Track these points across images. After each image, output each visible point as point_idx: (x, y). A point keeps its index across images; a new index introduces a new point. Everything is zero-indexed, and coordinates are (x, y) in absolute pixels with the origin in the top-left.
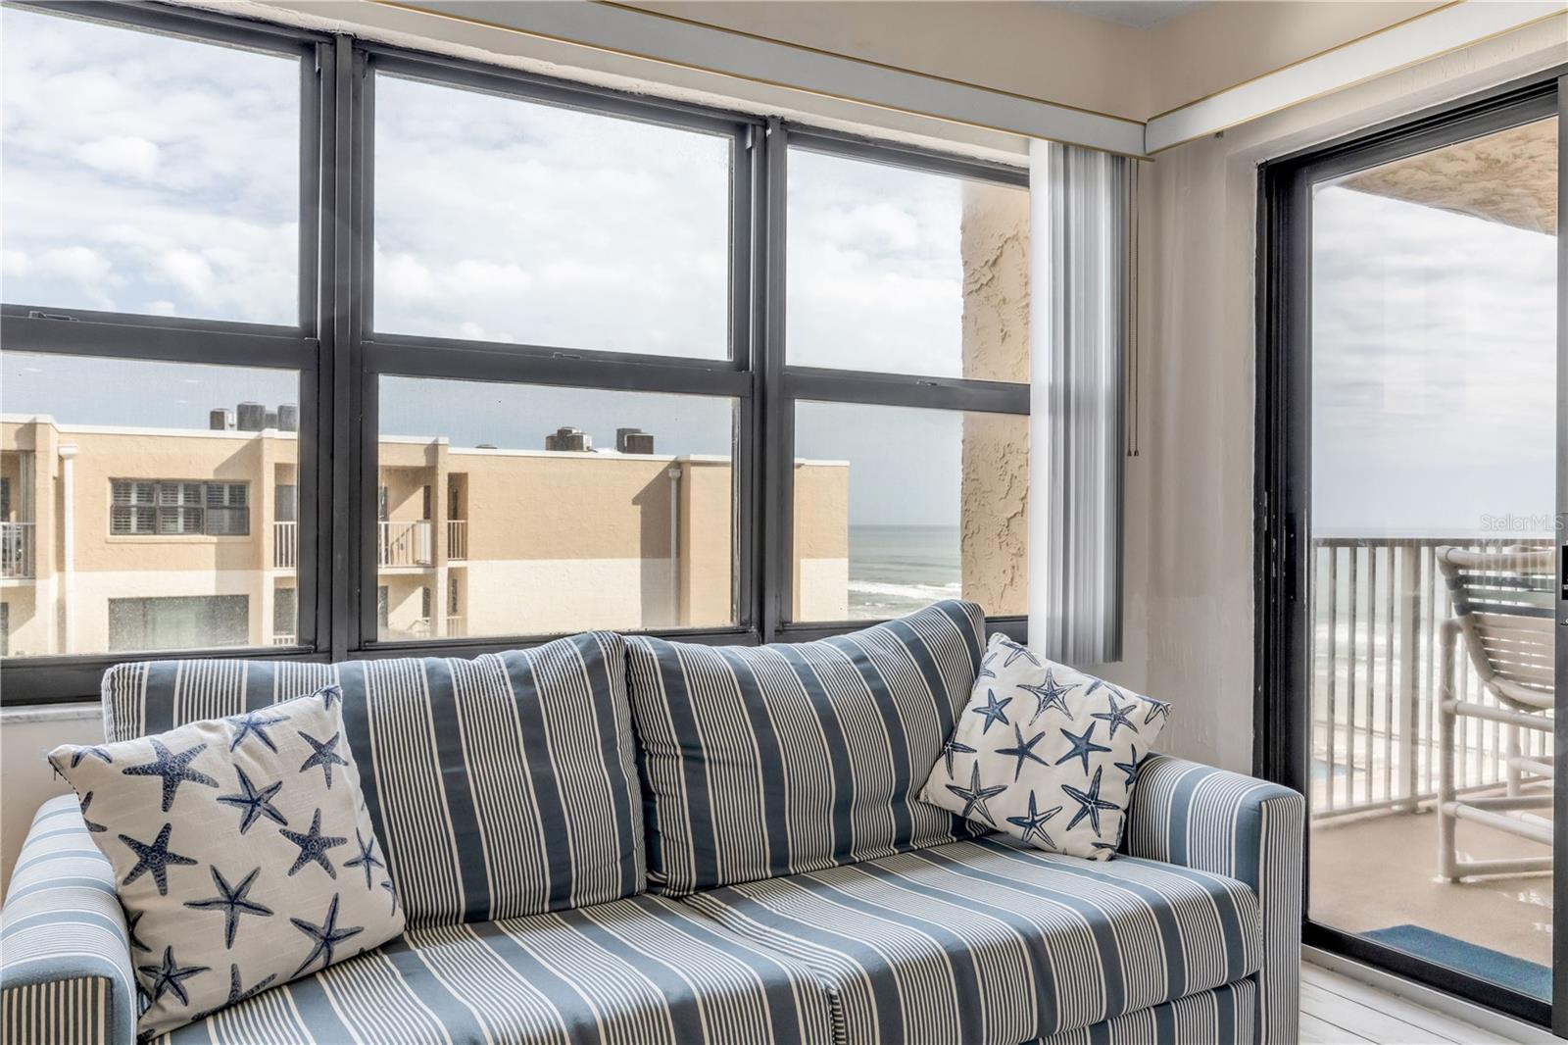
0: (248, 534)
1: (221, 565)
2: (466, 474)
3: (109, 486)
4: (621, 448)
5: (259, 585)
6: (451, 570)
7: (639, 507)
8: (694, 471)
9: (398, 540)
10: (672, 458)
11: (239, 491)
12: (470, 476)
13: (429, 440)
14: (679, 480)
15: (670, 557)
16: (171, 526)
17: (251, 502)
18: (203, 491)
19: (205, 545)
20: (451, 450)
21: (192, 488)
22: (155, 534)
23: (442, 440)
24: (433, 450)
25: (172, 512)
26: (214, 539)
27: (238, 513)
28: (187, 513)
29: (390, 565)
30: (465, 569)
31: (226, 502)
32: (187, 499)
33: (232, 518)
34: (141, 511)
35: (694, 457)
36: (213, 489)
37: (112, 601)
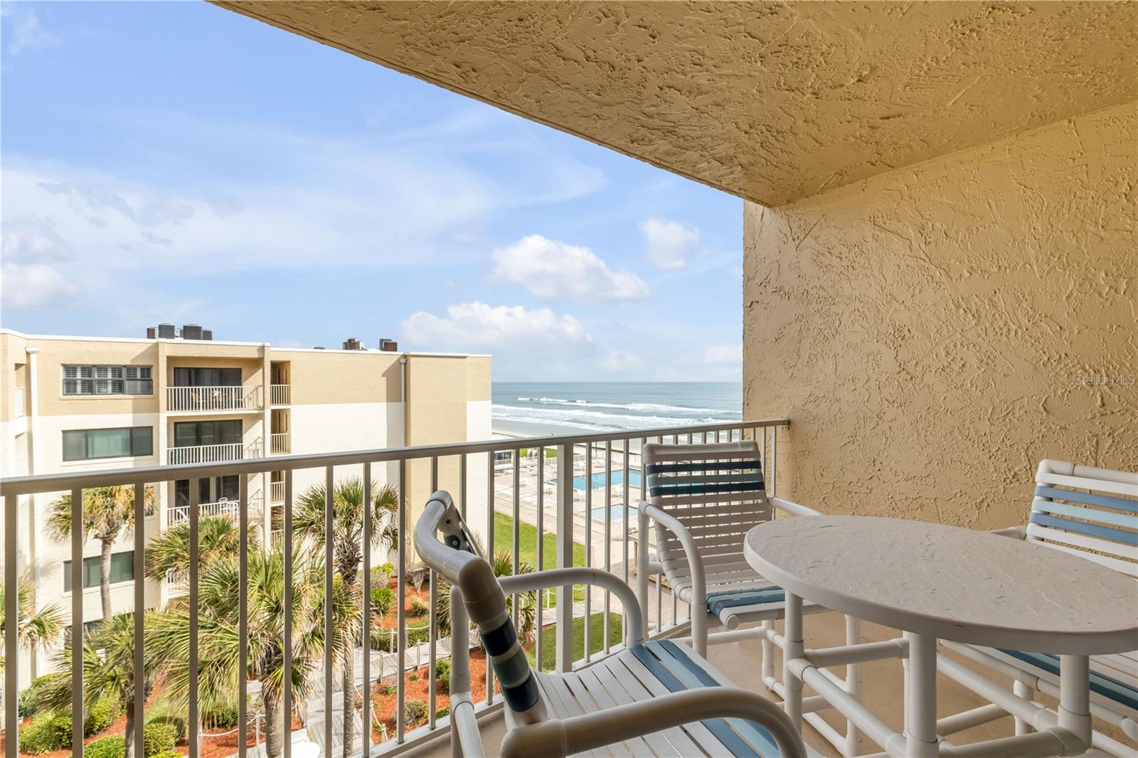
0: (152, 394)
1: (135, 411)
2: (288, 362)
3: (61, 368)
4: (382, 349)
5: (158, 421)
6: (274, 412)
7: (385, 378)
8: (412, 360)
9: (248, 396)
10: (402, 353)
11: (146, 371)
12: (292, 364)
13: (260, 344)
14: (405, 364)
15: (401, 401)
16: (103, 390)
17: (153, 376)
18: (124, 372)
19: (126, 400)
20: (272, 349)
21: (117, 370)
22: (92, 394)
23: (266, 344)
24: (262, 349)
25: (103, 383)
26: (132, 397)
27: (146, 382)
28: (114, 383)
29: (237, 408)
30: (289, 409)
31: (139, 376)
32: (114, 375)
33: (142, 386)
34: (83, 382)
35: (412, 353)
36: (131, 370)
37: (64, 432)
